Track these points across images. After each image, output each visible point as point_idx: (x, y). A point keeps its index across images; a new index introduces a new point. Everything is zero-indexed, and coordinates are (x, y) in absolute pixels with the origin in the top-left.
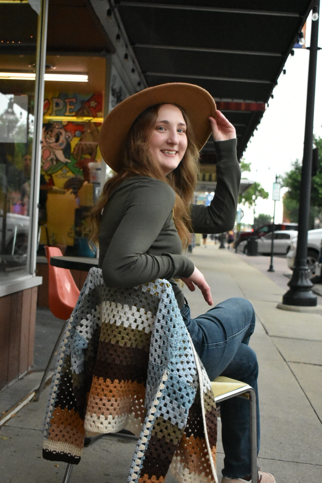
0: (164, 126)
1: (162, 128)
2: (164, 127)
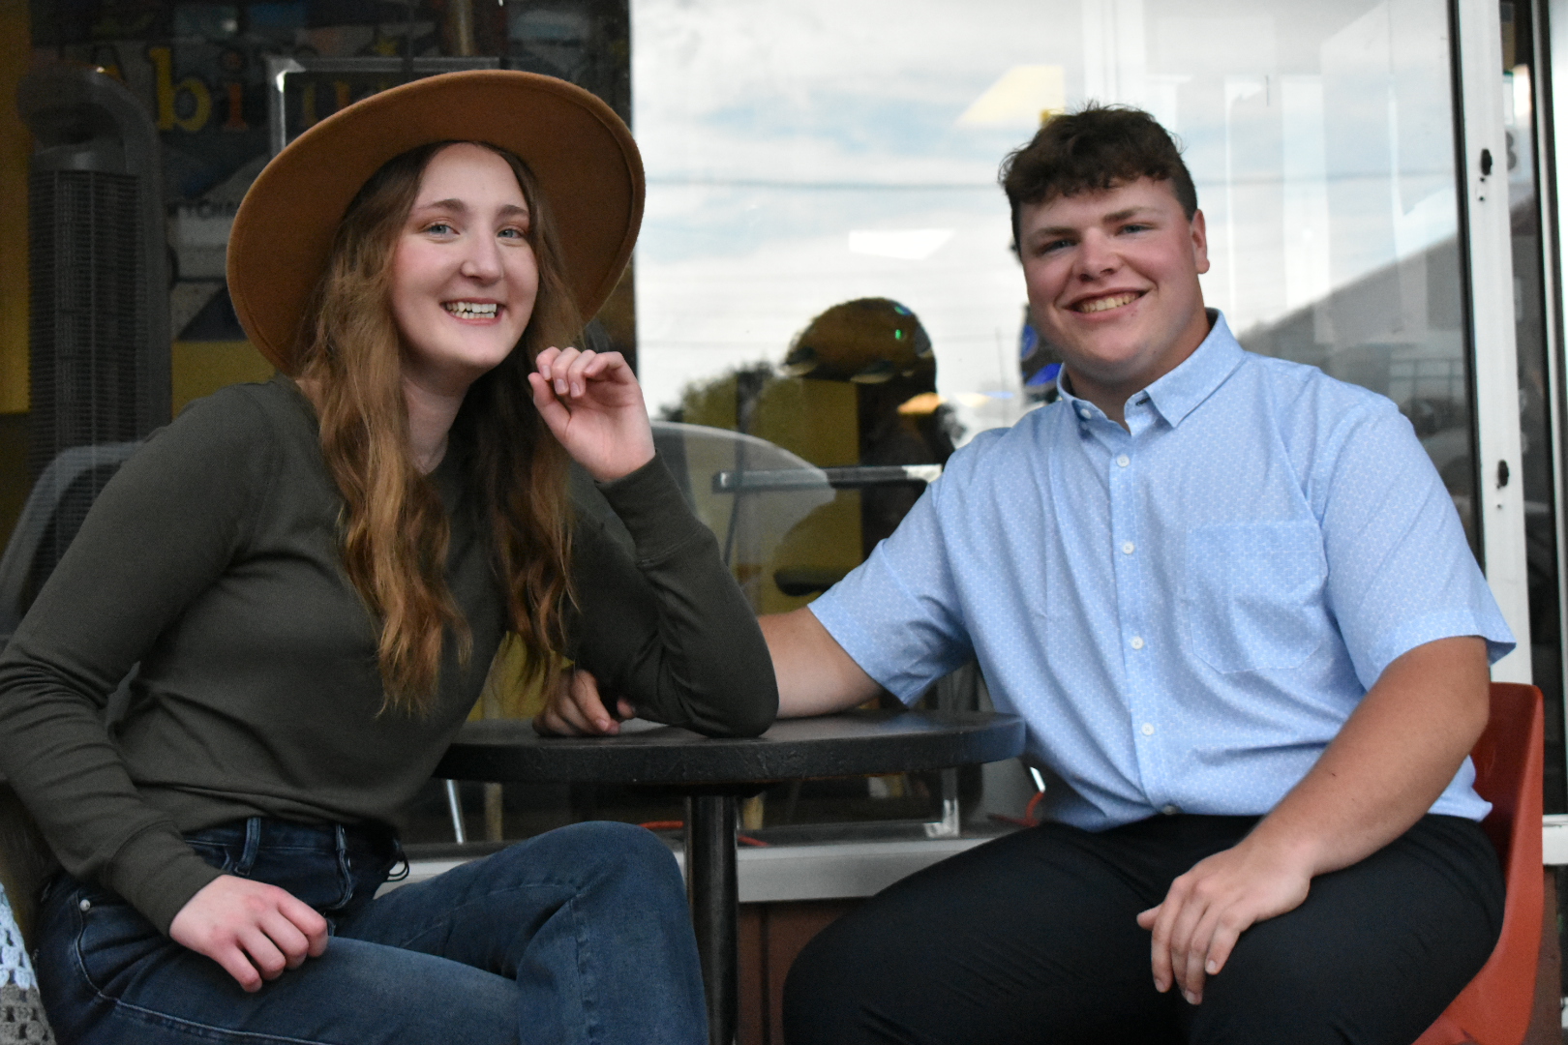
0: (448, 218)
1: (444, 226)
2: (448, 223)
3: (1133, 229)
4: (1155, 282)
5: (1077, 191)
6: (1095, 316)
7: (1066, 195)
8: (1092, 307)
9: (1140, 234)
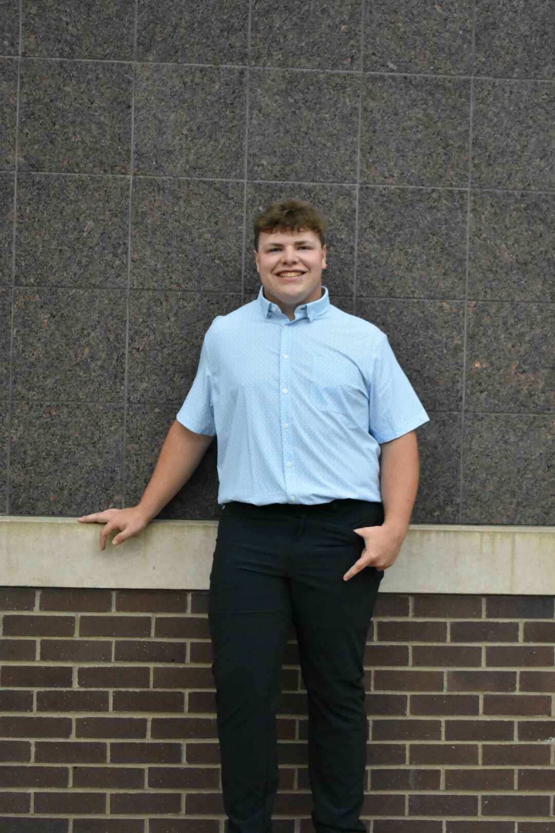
3: (304, 248)
4: (310, 269)
5: (285, 231)
6: (287, 279)
7: (281, 232)
8: (286, 275)
9: (306, 250)
